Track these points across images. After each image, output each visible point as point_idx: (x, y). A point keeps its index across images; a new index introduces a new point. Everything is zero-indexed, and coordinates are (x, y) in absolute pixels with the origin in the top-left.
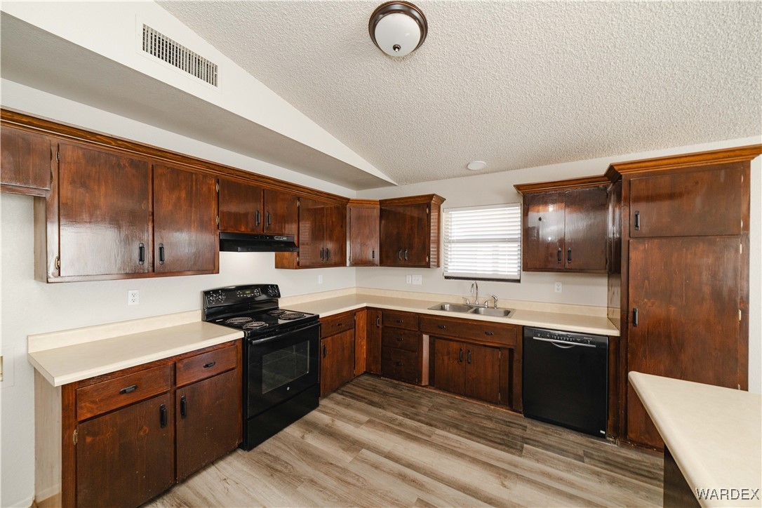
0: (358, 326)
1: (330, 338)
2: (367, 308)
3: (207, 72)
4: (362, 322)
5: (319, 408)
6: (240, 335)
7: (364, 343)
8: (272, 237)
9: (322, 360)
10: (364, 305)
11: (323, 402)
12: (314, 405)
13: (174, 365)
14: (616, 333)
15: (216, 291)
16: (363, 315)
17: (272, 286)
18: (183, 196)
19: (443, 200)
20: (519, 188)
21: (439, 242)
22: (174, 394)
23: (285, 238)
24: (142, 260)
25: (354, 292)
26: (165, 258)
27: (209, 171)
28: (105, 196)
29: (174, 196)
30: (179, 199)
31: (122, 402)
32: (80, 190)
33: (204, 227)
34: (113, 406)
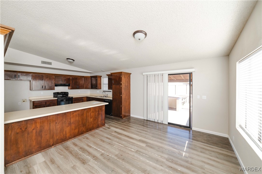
0: (84, 100)
1: (76, 101)
3: (50, 63)
8: (65, 84)
10: (86, 96)
13: (46, 101)
14: (112, 99)
15: (55, 93)
17: (67, 92)
18: (49, 79)
19: (101, 76)
20: (107, 75)
21: (101, 84)
22: (46, 105)
23: (68, 84)
24: (42, 88)
25: (89, 94)
26: (46, 87)
27: (53, 75)
28: (38, 80)
29: (47, 79)
30: (48, 79)
31: (39, 104)
32: (35, 79)
33: (52, 83)
34: (38, 105)
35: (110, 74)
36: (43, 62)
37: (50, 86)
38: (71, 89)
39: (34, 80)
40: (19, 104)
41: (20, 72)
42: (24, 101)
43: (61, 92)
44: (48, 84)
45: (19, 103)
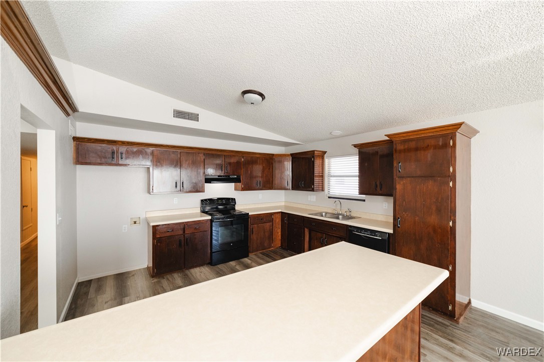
0: (275, 221)
1: (256, 225)
2: (282, 212)
3: (194, 117)
4: (278, 220)
5: (249, 258)
6: (210, 217)
7: (279, 231)
8: (229, 176)
9: (251, 235)
10: (280, 211)
11: (251, 255)
12: (247, 256)
13: (185, 226)
15: (206, 200)
16: (279, 216)
17: (232, 199)
18: (191, 162)
19: (325, 152)
20: (355, 146)
21: (322, 176)
22: (184, 236)
23: (236, 177)
24: (176, 187)
25: (283, 204)
26: (184, 186)
27: (200, 151)
28: (165, 165)
29: (187, 163)
30: (189, 164)
31: (168, 234)
32: (158, 164)
33: (198, 174)
34: (165, 235)
35: (387, 138)
36: (179, 114)
37: (194, 182)
38: (243, 189)
39: (156, 165)
40: (123, 231)
41: (124, 143)
42: (135, 223)
43: (219, 199)
44: (188, 176)
45: (124, 226)
